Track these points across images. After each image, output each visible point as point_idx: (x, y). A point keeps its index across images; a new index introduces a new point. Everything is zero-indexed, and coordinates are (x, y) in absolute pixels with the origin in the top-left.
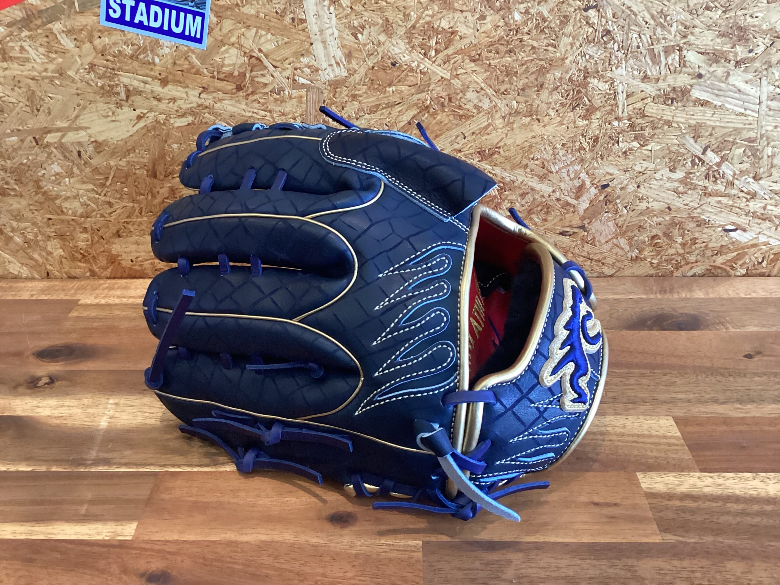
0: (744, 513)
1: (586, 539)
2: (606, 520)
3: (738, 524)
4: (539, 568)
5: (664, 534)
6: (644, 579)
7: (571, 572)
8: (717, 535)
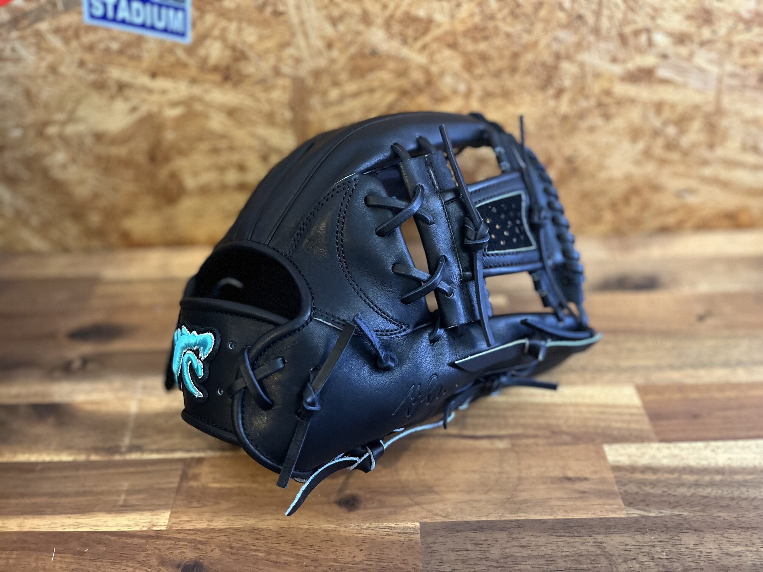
0: (697, 484)
1: (561, 516)
2: (578, 495)
3: (692, 496)
4: (521, 546)
5: (628, 508)
6: (611, 555)
7: (548, 550)
8: (674, 507)
